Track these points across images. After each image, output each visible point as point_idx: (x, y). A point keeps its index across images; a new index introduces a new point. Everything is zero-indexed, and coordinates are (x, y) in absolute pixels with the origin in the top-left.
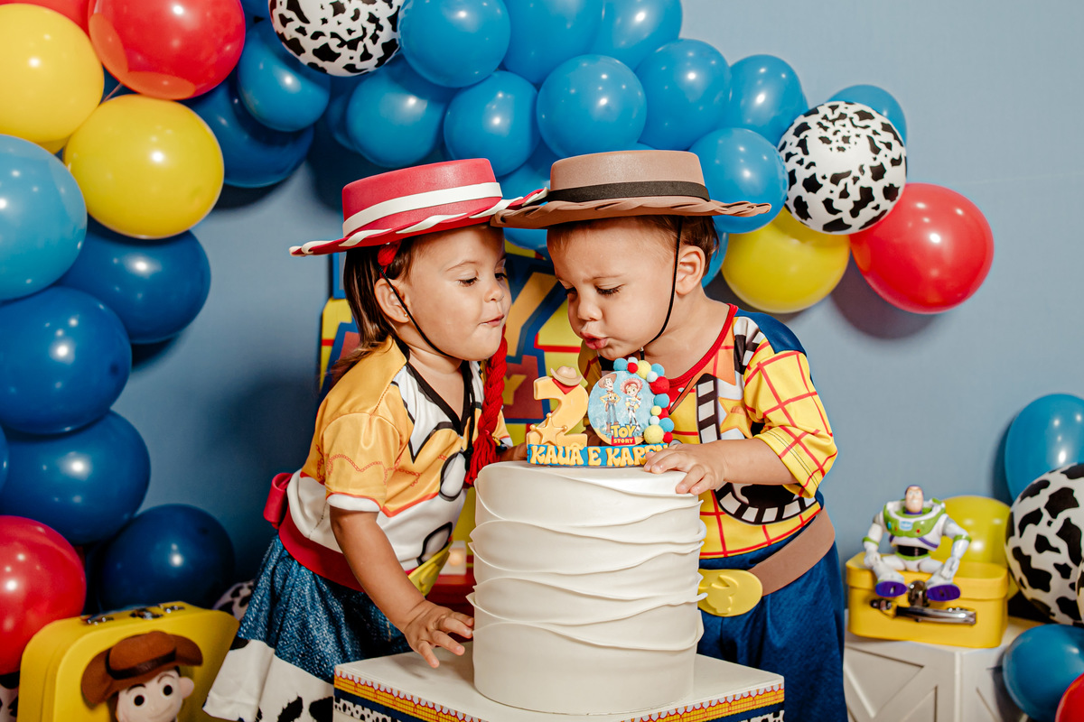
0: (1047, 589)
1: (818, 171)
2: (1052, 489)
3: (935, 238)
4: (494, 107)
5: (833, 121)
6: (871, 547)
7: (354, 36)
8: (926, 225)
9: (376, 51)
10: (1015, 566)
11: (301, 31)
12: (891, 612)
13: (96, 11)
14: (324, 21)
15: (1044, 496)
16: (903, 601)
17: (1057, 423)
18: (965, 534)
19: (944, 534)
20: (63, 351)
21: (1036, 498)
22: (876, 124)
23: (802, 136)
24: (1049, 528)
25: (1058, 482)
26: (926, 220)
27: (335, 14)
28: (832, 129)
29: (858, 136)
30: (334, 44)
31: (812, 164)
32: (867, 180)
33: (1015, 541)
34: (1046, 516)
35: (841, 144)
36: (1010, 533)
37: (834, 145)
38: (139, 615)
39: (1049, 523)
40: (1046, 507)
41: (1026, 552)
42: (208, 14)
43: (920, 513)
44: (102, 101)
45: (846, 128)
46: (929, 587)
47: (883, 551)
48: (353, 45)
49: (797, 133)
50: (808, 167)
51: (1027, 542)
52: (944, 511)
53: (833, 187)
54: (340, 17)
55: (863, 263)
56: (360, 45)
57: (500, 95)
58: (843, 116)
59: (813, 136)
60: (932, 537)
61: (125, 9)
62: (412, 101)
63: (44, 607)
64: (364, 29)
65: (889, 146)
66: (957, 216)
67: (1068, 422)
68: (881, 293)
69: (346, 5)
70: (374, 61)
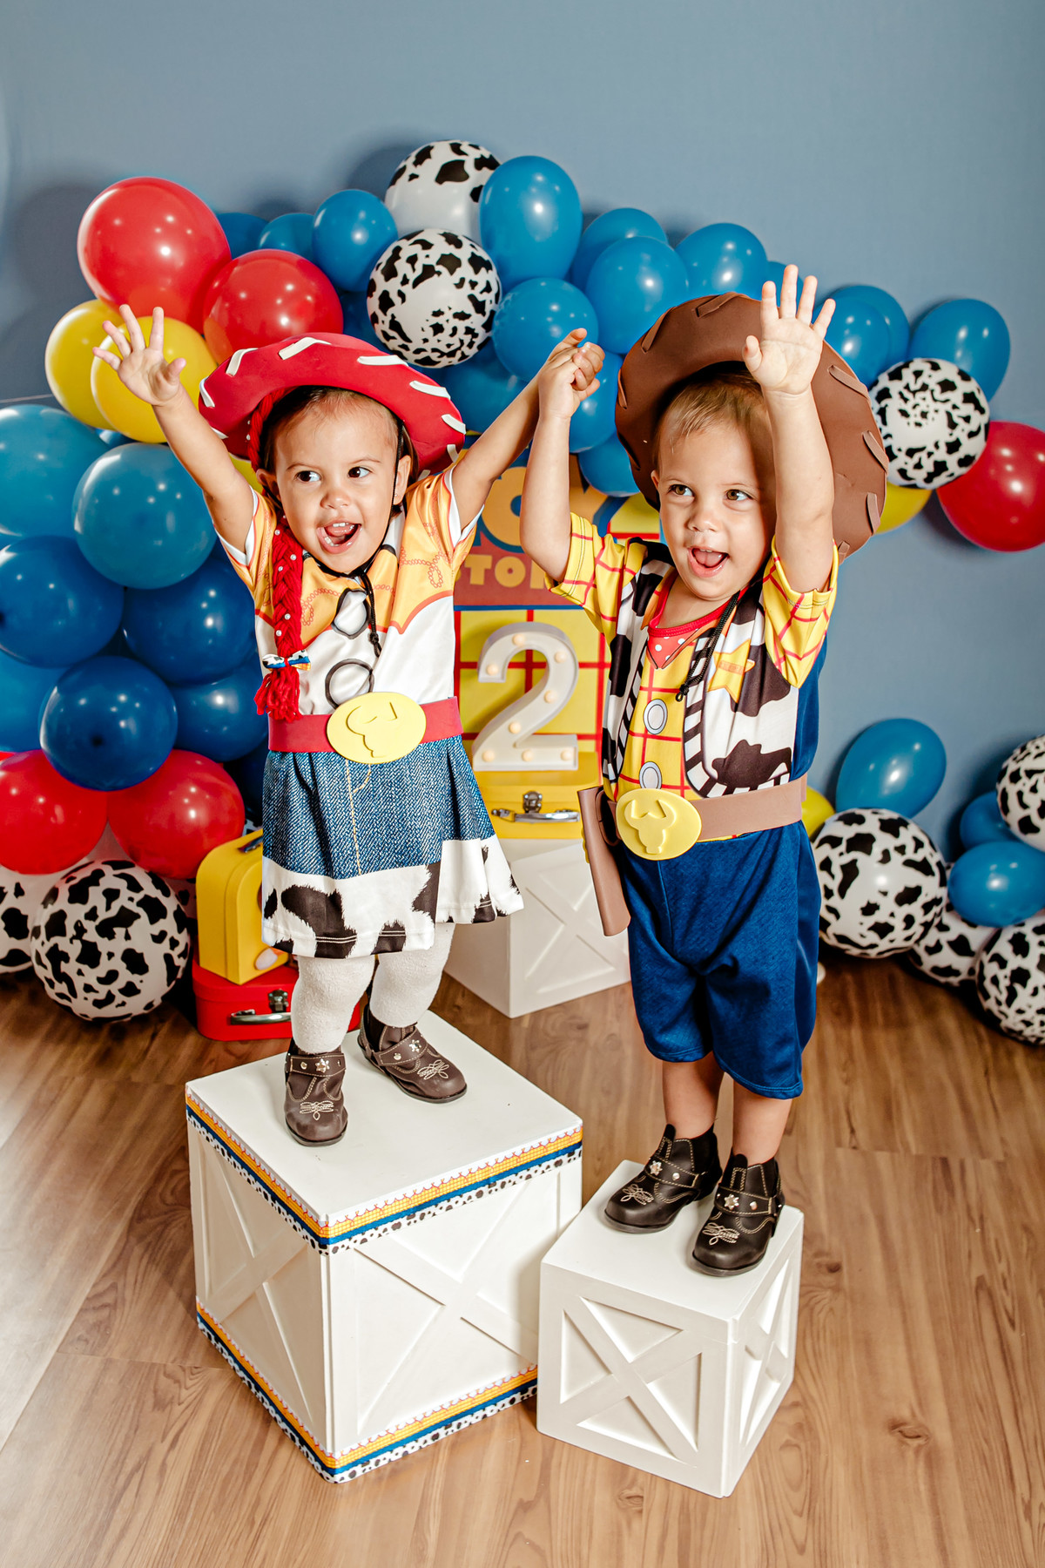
1: (895, 443)
5: (914, 393)
7: (452, 348)
9: (472, 351)
11: (405, 347)
13: (212, 316)
14: (426, 341)
23: (883, 403)
27: (435, 334)
28: (912, 402)
29: (937, 410)
31: (890, 435)
32: (941, 455)
35: (919, 419)
37: (912, 420)
45: (924, 401)
48: (450, 355)
49: (879, 399)
53: (907, 459)
54: (439, 336)
56: (459, 352)
58: (924, 387)
59: (893, 404)
64: (462, 340)
65: (968, 418)
69: (445, 326)
70: (468, 359)
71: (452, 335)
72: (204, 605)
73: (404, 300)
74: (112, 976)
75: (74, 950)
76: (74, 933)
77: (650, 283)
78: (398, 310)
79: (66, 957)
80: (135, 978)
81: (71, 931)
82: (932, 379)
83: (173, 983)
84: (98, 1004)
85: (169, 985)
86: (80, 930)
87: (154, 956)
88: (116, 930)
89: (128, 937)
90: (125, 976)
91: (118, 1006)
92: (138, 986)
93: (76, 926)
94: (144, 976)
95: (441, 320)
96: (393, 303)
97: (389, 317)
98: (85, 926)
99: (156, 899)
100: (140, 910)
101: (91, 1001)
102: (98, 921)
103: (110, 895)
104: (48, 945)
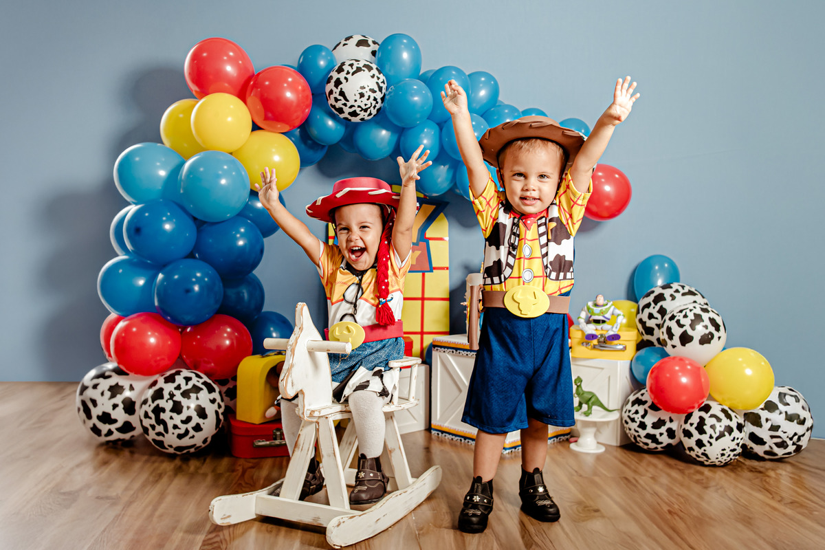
0: (652, 334)
2: (655, 294)
3: (607, 188)
4: (424, 135)
6: (582, 321)
7: (367, 107)
8: (603, 182)
9: (374, 112)
10: (640, 326)
11: (345, 105)
12: (590, 347)
13: (252, 95)
14: (356, 101)
15: (652, 297)
16: (595, 342)
17: (657, 268)
18: (622, 314)
19: (613, 314)
20: (241, 243)
21: (649, 298)
24: (654, 310)
25: (658, 291)
26: (603, 180)
27: (360, 98)
30: (358, 110)
33: (640, 316)
34: (653, 305)
36: (638, 312)
39: (654, 308)
40: (653, 301)
41: (644, 320)
42: (300, 96)
43: (603, 306)
44: (251, 132)
46: (607, 336)
48: (366, 110)
51: (645, 316)
52: (612, 305)
54: (362, 99)
56: (369, 110)
57: (426, 130)
60: (608, 315)
61: (266, 94)
62: (384, 132)
64: (371, 104)
66: (617, 178)
67: (662, 267)
69: (365, 94)
70: (372, 116)
71: (368, 99)
72: (238, 235)
73: (347, 81)
74: (189, 419)
75: (168, 405)
76: (169, 397)
78: (344, 86)
79: (163, 410)
80: (201, 421)
81: (166, 396)
83: (218, 429)
84: (180, 437)
85: (216, 429)
86: (172, 395)
87: (211, 409)
88: (191, 394)
89: (197, 398)
90: (196, 420)
91: (191, 438)
92: (202, 426)
93: (170, 394)
94: (205, 421)
95: (364, 91)
96: (341, 83)
97: (339, 90)
98: (175, 393)
99: (210, 384)
100: (203, 387)
101: (176, 435)
102: (181, 391)
103: (188, 379)
104: (153, 406)
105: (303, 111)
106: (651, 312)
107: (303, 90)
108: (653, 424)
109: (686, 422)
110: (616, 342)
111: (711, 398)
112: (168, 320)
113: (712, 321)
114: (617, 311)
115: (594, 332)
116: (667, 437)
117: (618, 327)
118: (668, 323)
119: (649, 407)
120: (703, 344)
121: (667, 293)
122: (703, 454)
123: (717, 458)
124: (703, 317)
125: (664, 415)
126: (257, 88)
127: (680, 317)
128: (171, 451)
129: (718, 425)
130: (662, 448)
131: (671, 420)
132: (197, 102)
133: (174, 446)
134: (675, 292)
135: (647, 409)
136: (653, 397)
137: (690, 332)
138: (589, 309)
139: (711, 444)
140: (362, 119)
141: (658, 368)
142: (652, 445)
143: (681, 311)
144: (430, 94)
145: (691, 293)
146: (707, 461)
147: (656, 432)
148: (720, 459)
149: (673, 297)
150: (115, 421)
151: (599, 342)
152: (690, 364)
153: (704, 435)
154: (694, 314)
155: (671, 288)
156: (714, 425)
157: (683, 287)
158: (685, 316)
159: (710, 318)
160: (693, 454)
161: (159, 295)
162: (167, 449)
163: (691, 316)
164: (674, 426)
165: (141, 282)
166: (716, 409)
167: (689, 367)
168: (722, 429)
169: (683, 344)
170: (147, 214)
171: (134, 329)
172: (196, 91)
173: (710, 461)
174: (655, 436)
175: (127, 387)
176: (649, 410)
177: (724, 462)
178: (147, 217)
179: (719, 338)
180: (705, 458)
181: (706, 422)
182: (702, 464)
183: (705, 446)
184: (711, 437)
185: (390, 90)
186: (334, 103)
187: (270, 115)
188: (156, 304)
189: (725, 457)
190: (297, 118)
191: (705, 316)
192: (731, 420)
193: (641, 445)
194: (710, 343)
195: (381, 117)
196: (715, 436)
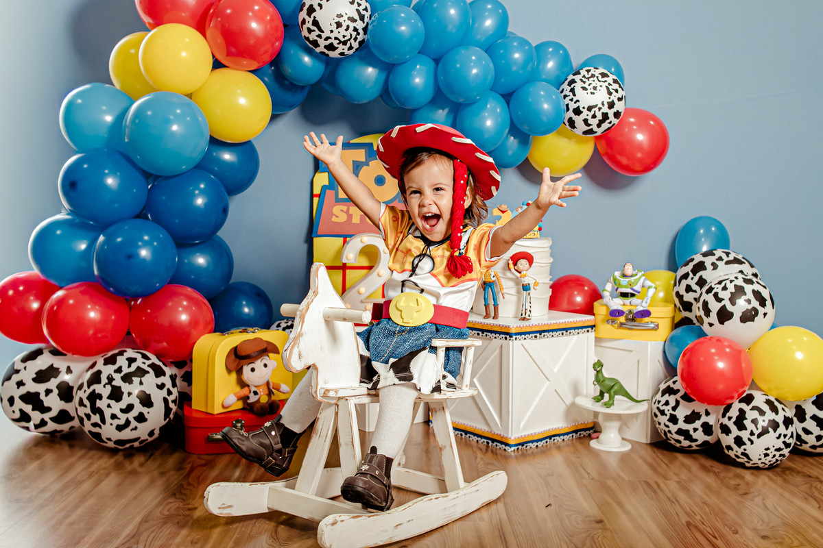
0: (690, 311)
1: (581, 105)
2: (695, 262)
3: (640, 137)
4: (415, 73)
5: (588, 79)
6: (606, 294)
7: (346, 38)
8: (635, 130)
9: (356, 45)
10: (677, 301)
11: (319, 36)
12: (616, 325)
13: (211, 26)
14: (332, 31)
15: (691, 266)
16: (622, 319)
17: (702, 231)
18: (653, 285)
19: (643, 286)
20: (200, 201)
21: (686, 267)
22: (610, 80)
23: (572, 86)
24: (692, 281)
25: (698, 258)
26: (635, 127)
27: (337, 28)
28: (588, 83)
29: (601, 86)
30: (335, 43)
31: (578, 101)
32: (605, 109)
33: (676, 289)
34: (691, 275)
35: (593, 91)
37: (589, 91)
38: (245, 331)
39: (692, 279)
40: (691, 271)
41: (681, 294)
42: (268, 27)
43: (631, 276)
44: (212, 70)
45: (595, 82)
46: (635, 312)
47: (613, 296)
48: (345, 43)
49: (569, 84)
50: (575, 103)
51: (682, 289)
52: (643, 275)
53: (588, 113)
54: (339, 29)
55: (602, 149)
56: (349, 42)
57: (418, 67)
58: (593, 76)
59: (578, 86)
60: (637, 288)
61: (227, 25)
62: (370, 70)
63: (201, 327)
64: (351, 35)
65: (616, 91)
66: (651, 124)
67: (709, 230)
68: (612, 167)
69: (343, 23)
70: (354, 50)
71: (347, 30)
72: (197, 192)
73: (321, 8)
74: (130, 408)
75: (105, 391)
76: (107, 381)
77: (452, 12)
78: (318, 14)
79: (100, 397)
80: (145, 410)
81: (104, 380)
82: (597, 73)
83: (168, 419)
84: (120, 428)
85: (165, 420)
86: (110, 379)
87: (157, 397)
88: (133, 378)
89: (141, 383)
90: (138, 408)
91: (132, 429)
92: (147, 416)
93: (108, 378)
94: (150, 410)
95: (341, 20)
96: (315, 11)
97: (312, 18)
98: (114, 377)
99: (159, 366)
100: (149, 369)
101: (115, 426)
102: (122, 374)
103: (131, 361)
104: (89, 391)
105: (273, 45)
106: (689, 284)
107: (272, 20)
108: (686, 417)
109: (724, 416)
110: (646, 319)
111: (754, 385)
112: (110, 292)
113: (757, 294)
114: (648, 283)
115: (620, 308)
116: (703, 433)
117: (649, 302)
118: (705, 297)
119: (682, 397)
120: (745, 322)
121: (708, 261)
122: (743, 454)
123: (760, 459)
124: (745, 290)
125: (699, 407)
126: (217, 17)
127: (718, 289)
128: (111, 444)
129: (760, 419)
130: (697, 446)
131: (707, 414)
132: (147, 34)
133: (114, 439)
134: (717, 260)
135: (679, 399)
136: (684, 386)
137: (730, 308)
138: (615, 280)
139: (752, 442)
140: (342, 54)
141: (692, 350)
142: (686, 443)
143: (720, 283)
144: (420, 24)
145: (736, 261)
146: (749, 462)
147: (690, 427)
148: (763, 460)
149: (715, 266)
150: (49, 409)
151: (627, 319)
152: (730, 346)
153: (744, 431)
154: (735, 286)
155: (714, 255)
156: (756, 419)
157: (728, 254)
158: (725, 288)
159: (753, 291)
160: (731, 454)
161: (98, 261)
162: (106, 443)
163: (731, 288)
164: (711, 420)
165: (83, 246)
166: (759, 400)
167: (728, 350)
168: (765, 424)
169: (722, 322)
170: (85, 166)
171: (71, 302)
172: (149, 23)
173: (751, 462)
174: (688, 431)
175: (63, 369)
176: (682, 401)
177: (769, 464)
178: (85, 169)
179: (765, 314)
180: (746, 460)
181: (747, 416)
182: (742, 466)
183: (745, 444)
184: (752, 434)
185: (373, 18)
186: (307, 35)
187: (233, 50)
188: (96, 272)
189: (769, 458)
190: (266, 52)
191: (748, 289)
192: (777, 413)
193: (673, 442)
194: (753, 321)
195: (365, 52)
196: (756, 432)
